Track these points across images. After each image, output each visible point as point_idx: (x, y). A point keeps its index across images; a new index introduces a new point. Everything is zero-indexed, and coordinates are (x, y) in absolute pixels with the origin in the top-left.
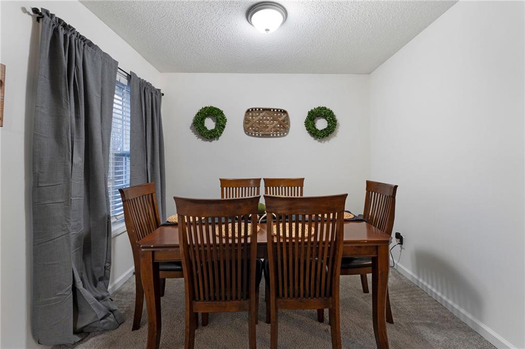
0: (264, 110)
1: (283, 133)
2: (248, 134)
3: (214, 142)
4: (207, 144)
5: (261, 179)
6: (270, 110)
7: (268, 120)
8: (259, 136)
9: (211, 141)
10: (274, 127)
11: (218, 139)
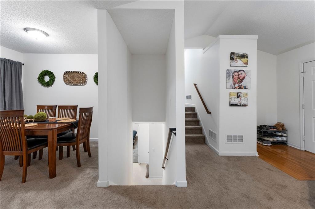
0: (74, 72)
1: (84, 84)
2: (66, 84)
3: (50, 88)
4: (46, 88)
5: (57, 106)
6: (77, 72)
7: (76, 77)
8: (72, 85)
9: (48, 87)
10: (79, 81)
11: (51, 86)
